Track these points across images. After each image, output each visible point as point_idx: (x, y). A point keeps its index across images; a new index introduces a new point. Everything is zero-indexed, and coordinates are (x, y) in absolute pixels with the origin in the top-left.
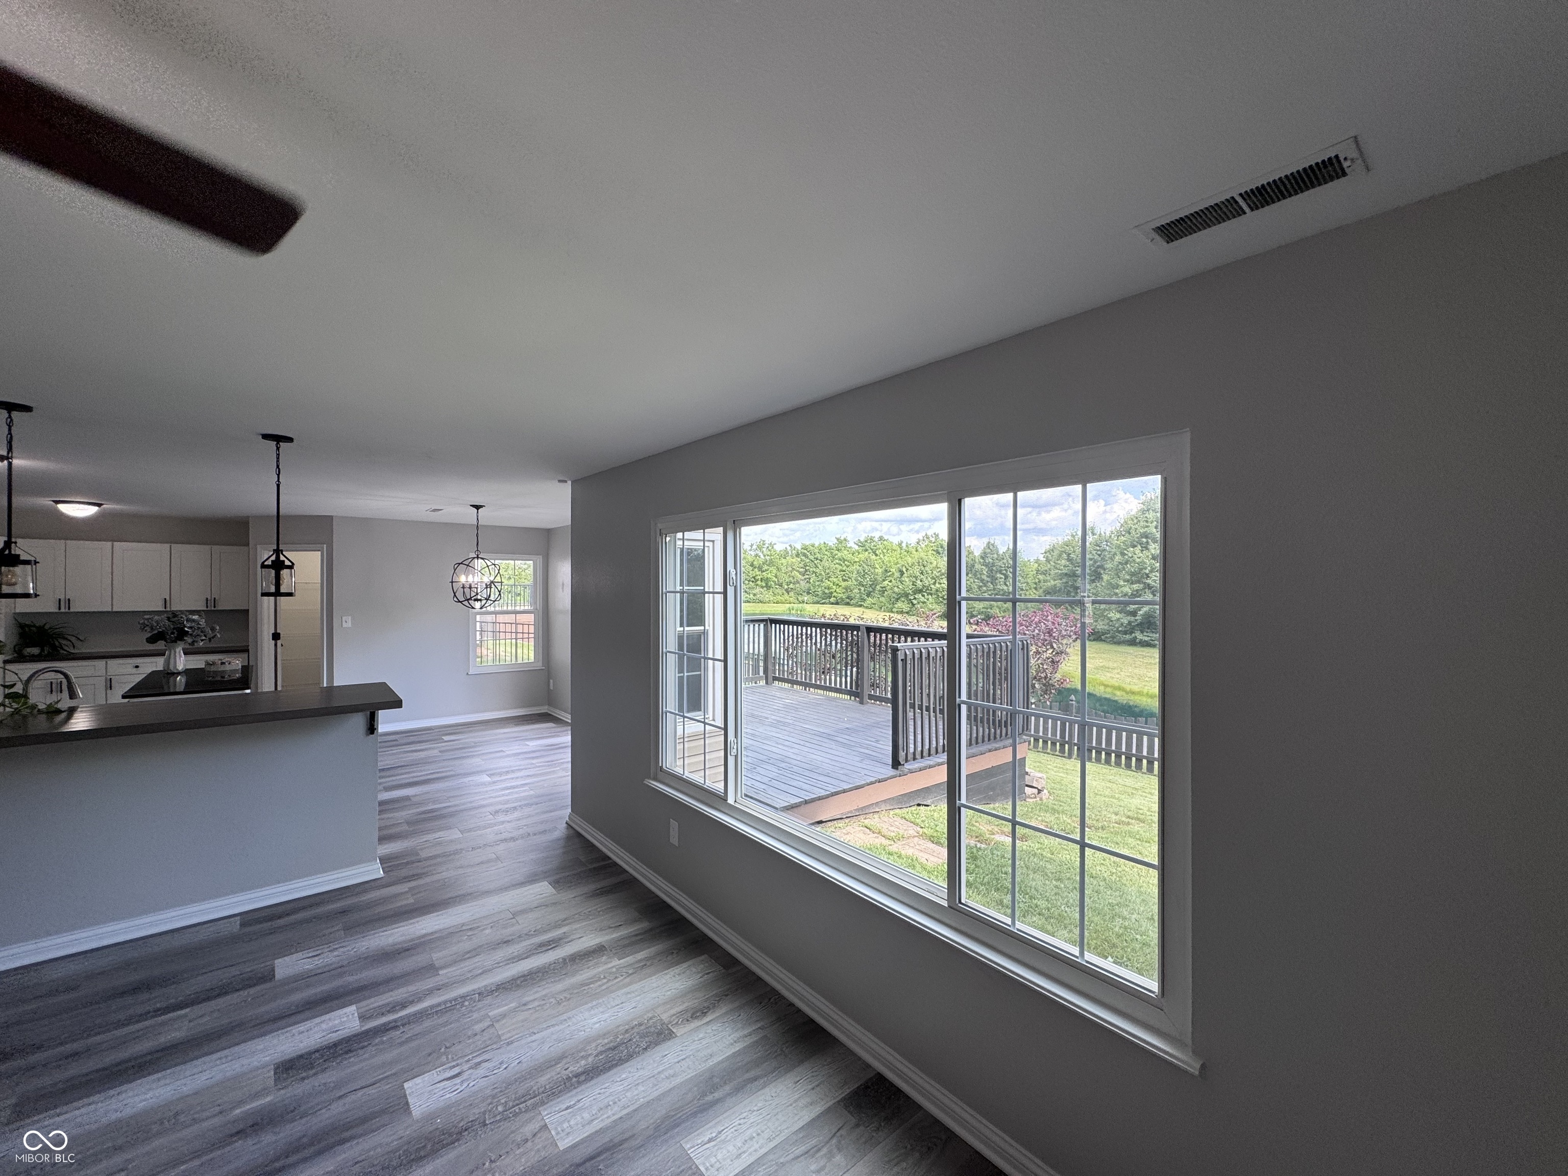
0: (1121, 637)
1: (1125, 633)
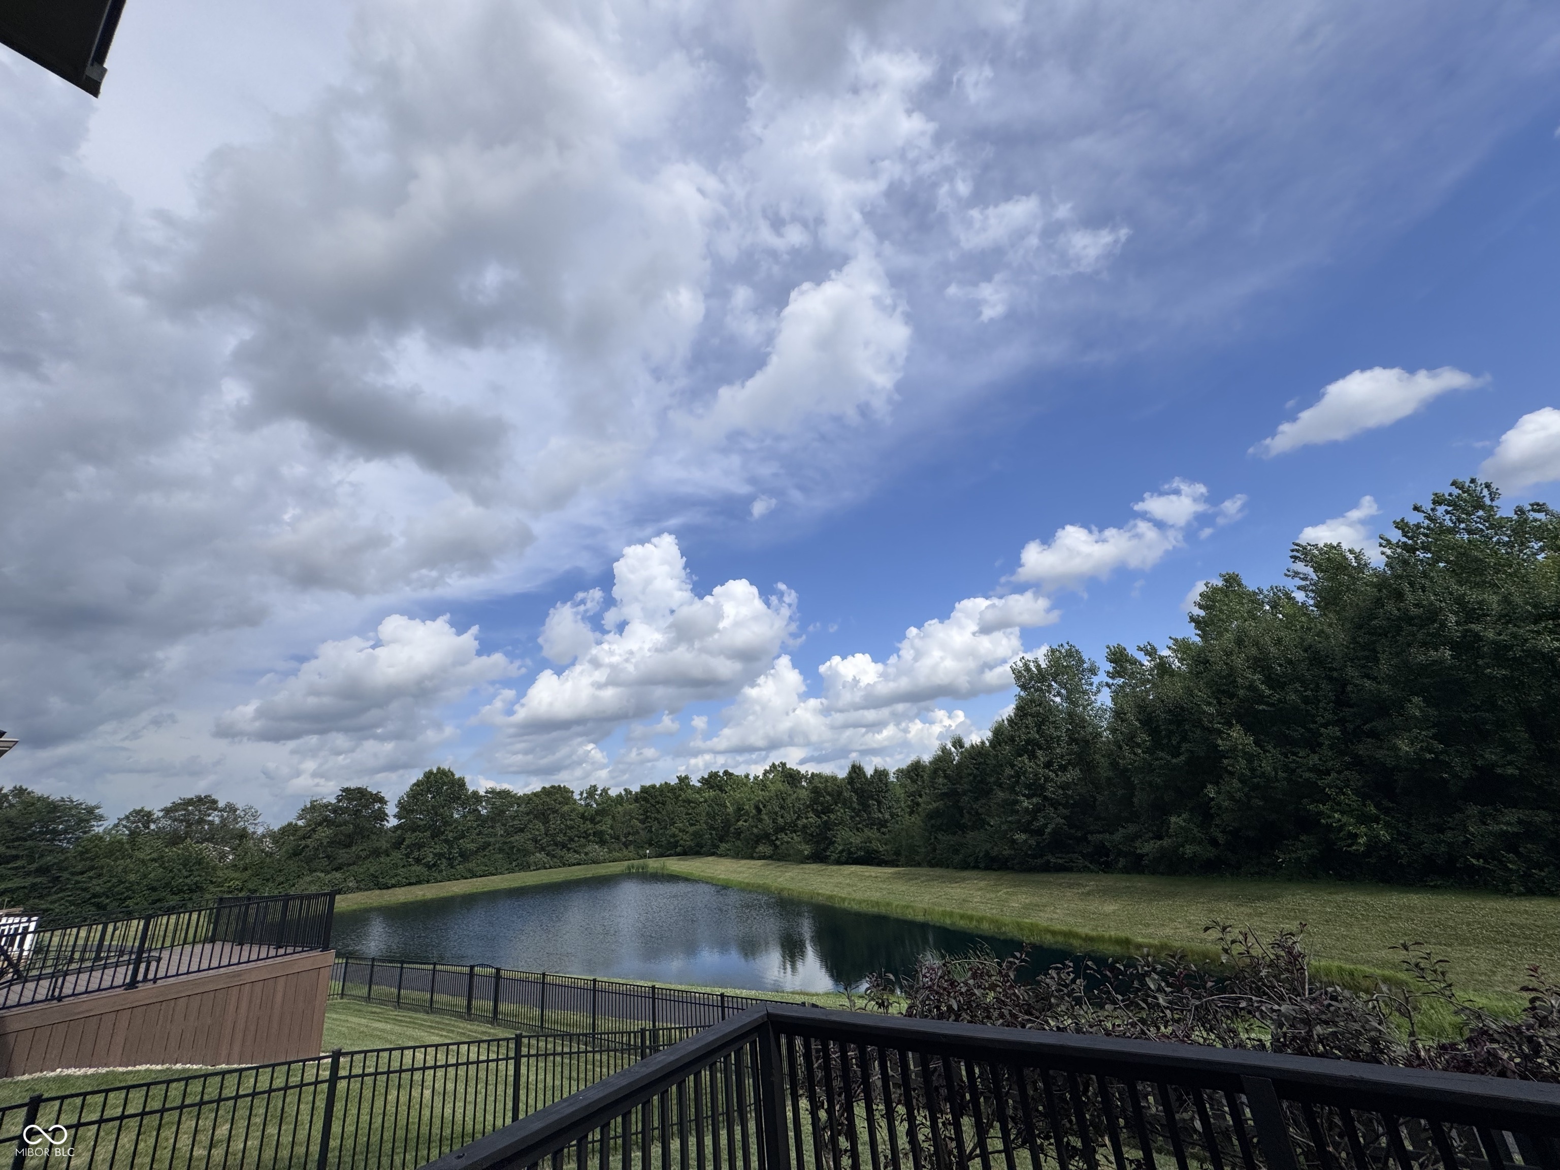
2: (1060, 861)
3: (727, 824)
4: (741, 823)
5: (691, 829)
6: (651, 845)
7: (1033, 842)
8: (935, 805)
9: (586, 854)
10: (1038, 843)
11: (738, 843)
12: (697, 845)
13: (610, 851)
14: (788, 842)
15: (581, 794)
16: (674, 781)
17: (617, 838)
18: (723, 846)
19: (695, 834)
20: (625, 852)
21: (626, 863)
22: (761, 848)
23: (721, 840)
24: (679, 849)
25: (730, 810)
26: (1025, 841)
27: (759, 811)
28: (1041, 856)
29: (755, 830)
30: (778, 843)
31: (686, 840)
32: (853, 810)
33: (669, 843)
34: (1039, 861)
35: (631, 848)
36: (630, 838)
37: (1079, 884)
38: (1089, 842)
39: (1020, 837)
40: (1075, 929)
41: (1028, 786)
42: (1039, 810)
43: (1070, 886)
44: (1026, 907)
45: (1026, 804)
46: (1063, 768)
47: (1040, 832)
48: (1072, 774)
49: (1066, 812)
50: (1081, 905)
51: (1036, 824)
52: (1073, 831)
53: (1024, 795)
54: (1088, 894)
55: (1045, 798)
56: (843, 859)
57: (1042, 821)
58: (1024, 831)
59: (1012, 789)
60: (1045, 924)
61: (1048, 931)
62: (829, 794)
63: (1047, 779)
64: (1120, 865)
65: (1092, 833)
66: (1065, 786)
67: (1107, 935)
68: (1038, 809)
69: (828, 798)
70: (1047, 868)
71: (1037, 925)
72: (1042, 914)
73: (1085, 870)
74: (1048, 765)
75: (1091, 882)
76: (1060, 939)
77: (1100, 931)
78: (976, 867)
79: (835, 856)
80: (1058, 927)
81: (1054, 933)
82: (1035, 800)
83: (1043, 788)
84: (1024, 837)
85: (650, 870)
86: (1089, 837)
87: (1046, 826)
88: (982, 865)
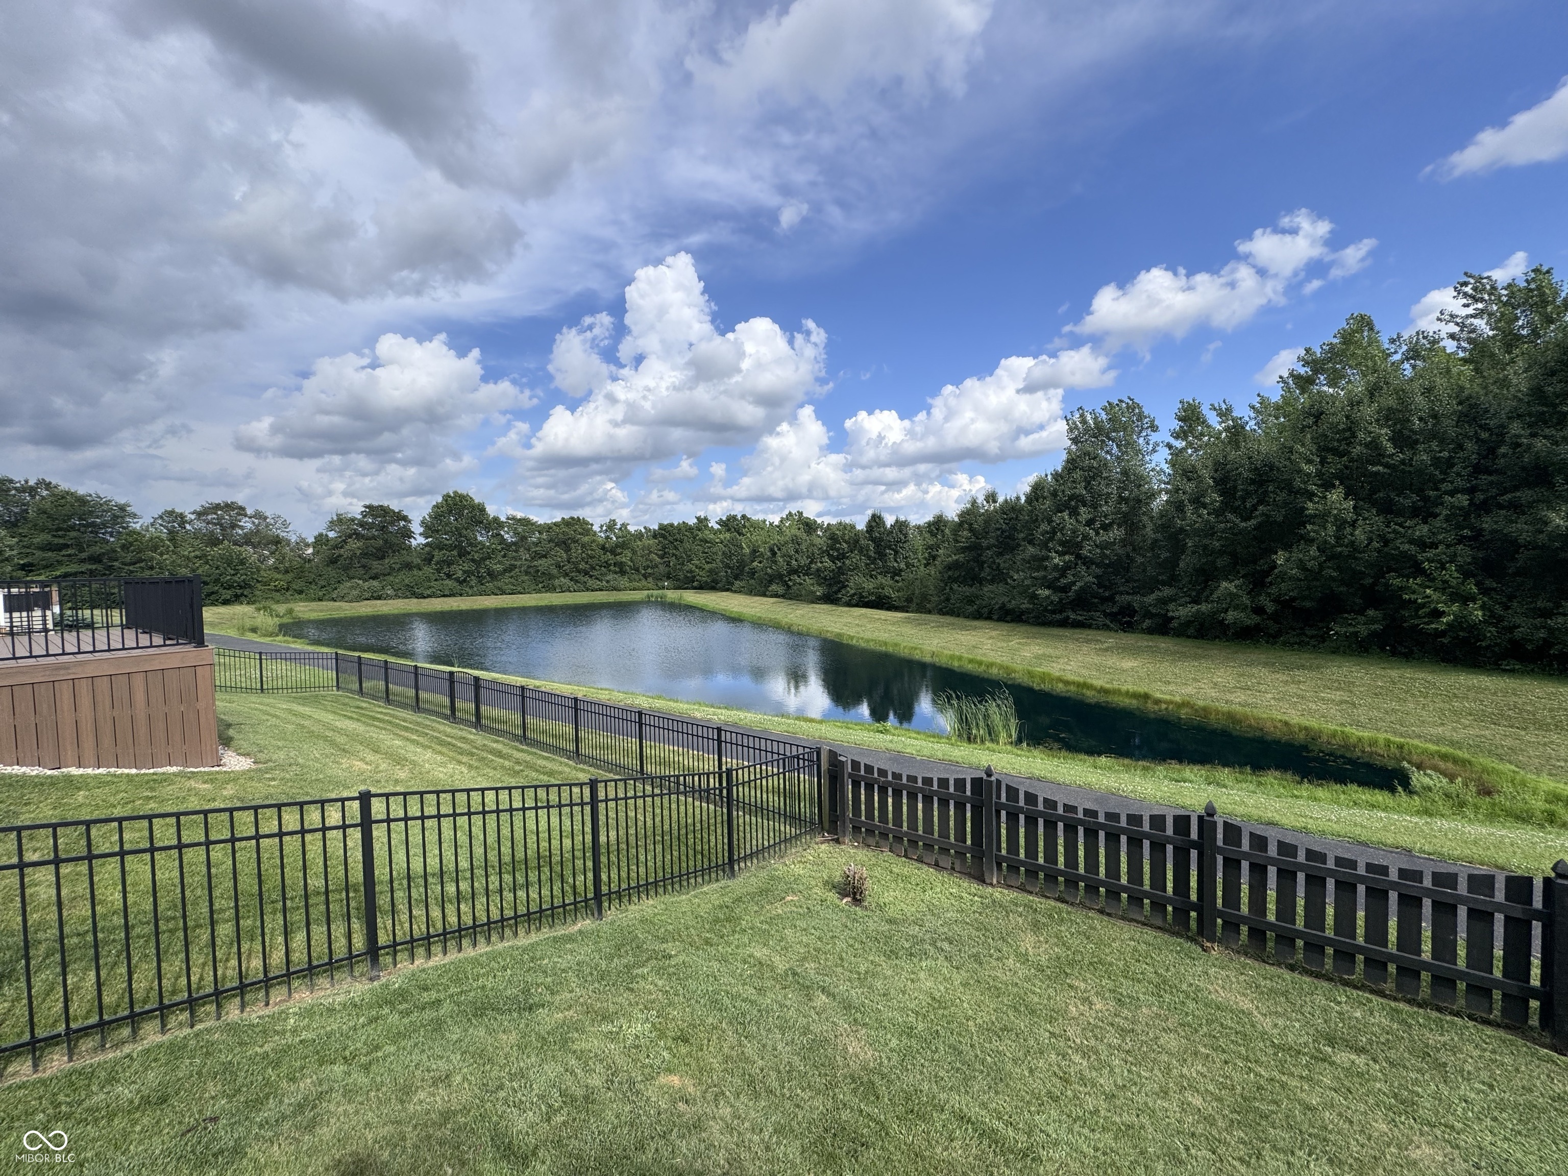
2: (1080, 618)
3: (742, 564)
4: (755, 563)
5: (707, 567)
6: (668, 578)
7: (1055, 598)
8: (955, 558)
9: (608, 582)
10: (1061, 600)
11: (752, 582)
12: (713, 581)
13: (631, 581)
14: (800, 584)
15: (602, 526)
16: (692, 521)
17: (637, 570)
18: (738, 584)
19: (711, 571)
20: (644, 583)
21: (646, 592)
22: (774, 587)
23: (736, 578)
24: (695, 584)
25: (747, 551)
26: (1048, 597)
27: (774, 554)
28: (1061, 612)
29: (769, 570)
30: (790, 583)
31: (703, 577)
32: (869, 557)
33: (686, 577)
34: (1058, 617)
35: (650, 579)
36: (649, 571)
37: (1097, 641)
38: (1115, 603)
39: (1044, 593)
40: (1089, 681)
41: (1062, 543)
42: (1070, 568)
43: (1088, 641)
44: (1037, 657)
45: (1056, 561)
46: (1106, 527)
47: (1065, 589)
48: (1116, 533)
49: (1099, 571)
50: (1097, 660)
51: (1064, 581)
52: (1101, 591)
53: (1056, 552)
54: (1106, 650)
55: (1078, 556)
56: (854, 602)
57: (1070, 578)
58: (1048, 587)
59: (1045, 545)
60: (1057, 674)
61: (1060, 680)
62: (846, 542)
63: (1086, 537)
64: (1145, 625)
65: (1121, 593)
66: (1103, 546)
67: (1124, 688)
68: (1067, 567)
69: (845, 545)
70: (1064, 624)
71: (1049, 675)
72: (1054, 665)
73: (1106, 628)
74: (1090, 523)
75: (1111, 640)
76: (1072, 688)
77: (1116, 685)
78: (989, 618)
79: (847, 599)
80: (1071, 677)
81: (1067, 683)
82: (1067, 558)
83: (1079, 546)
84: (1047, 592)
85: (669, 600)
86: (1117, 598)
87: (1074, 583)
88: (995, 617)
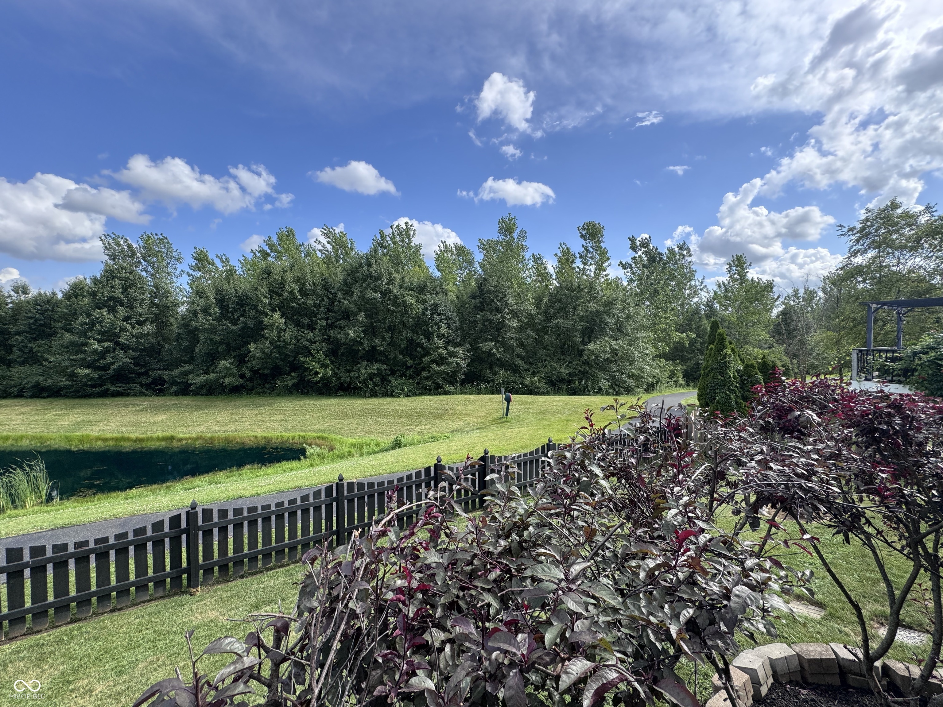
0: (90, 390)
1: (94, 386)
7: (95, 375)
10: (100, 377)
26: (87, 375)
28: (101, 386)
37: (134, 405)
38: (149, 376)
39: (83, 371)
40: (127, 435)
41: (100, 333)
42: (109, 352)
43: (126, 406)
44: (77, 424)
45: (96, 346)
46: (140, 323)
47: (105, 368)
48: (149, 328)
49: (135, 354)
50: (134, 418)
51: (103, 362)
52: (137, 368)
53: (95, 340)
54: (142, 410)
55: (117, 343)
57: (109, 359)
58: (88, 367)
59: (84, 334)
60: (97, 434)
61: (98, 439)
63: (123, 329)
64: (172, 390)
65: (154, 370)
66: (138, 336)
67: (155, 435)
68: (106, 351)
70: (105, 394)
71: (88, 436)
72: (94, 428)
73: (141, 394)
74: (126, 319)
75: (145, 403)
76: (111, 443)
77: (149, 434)
80: (109, 435)
81: (105, 440)
82: (106, 344)
83: (118, 336)
84: (86, 371)
86: (151, 373)
87: (113, 364)
